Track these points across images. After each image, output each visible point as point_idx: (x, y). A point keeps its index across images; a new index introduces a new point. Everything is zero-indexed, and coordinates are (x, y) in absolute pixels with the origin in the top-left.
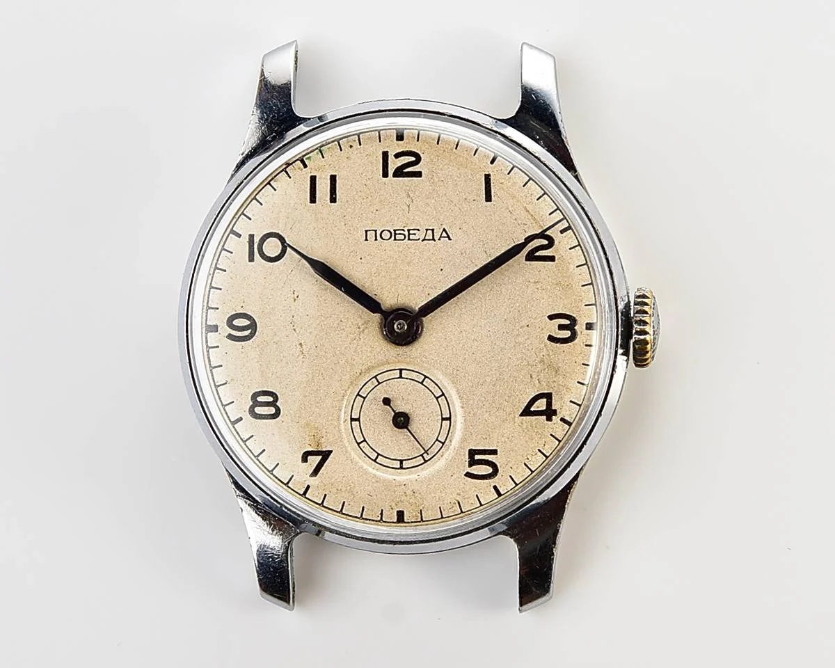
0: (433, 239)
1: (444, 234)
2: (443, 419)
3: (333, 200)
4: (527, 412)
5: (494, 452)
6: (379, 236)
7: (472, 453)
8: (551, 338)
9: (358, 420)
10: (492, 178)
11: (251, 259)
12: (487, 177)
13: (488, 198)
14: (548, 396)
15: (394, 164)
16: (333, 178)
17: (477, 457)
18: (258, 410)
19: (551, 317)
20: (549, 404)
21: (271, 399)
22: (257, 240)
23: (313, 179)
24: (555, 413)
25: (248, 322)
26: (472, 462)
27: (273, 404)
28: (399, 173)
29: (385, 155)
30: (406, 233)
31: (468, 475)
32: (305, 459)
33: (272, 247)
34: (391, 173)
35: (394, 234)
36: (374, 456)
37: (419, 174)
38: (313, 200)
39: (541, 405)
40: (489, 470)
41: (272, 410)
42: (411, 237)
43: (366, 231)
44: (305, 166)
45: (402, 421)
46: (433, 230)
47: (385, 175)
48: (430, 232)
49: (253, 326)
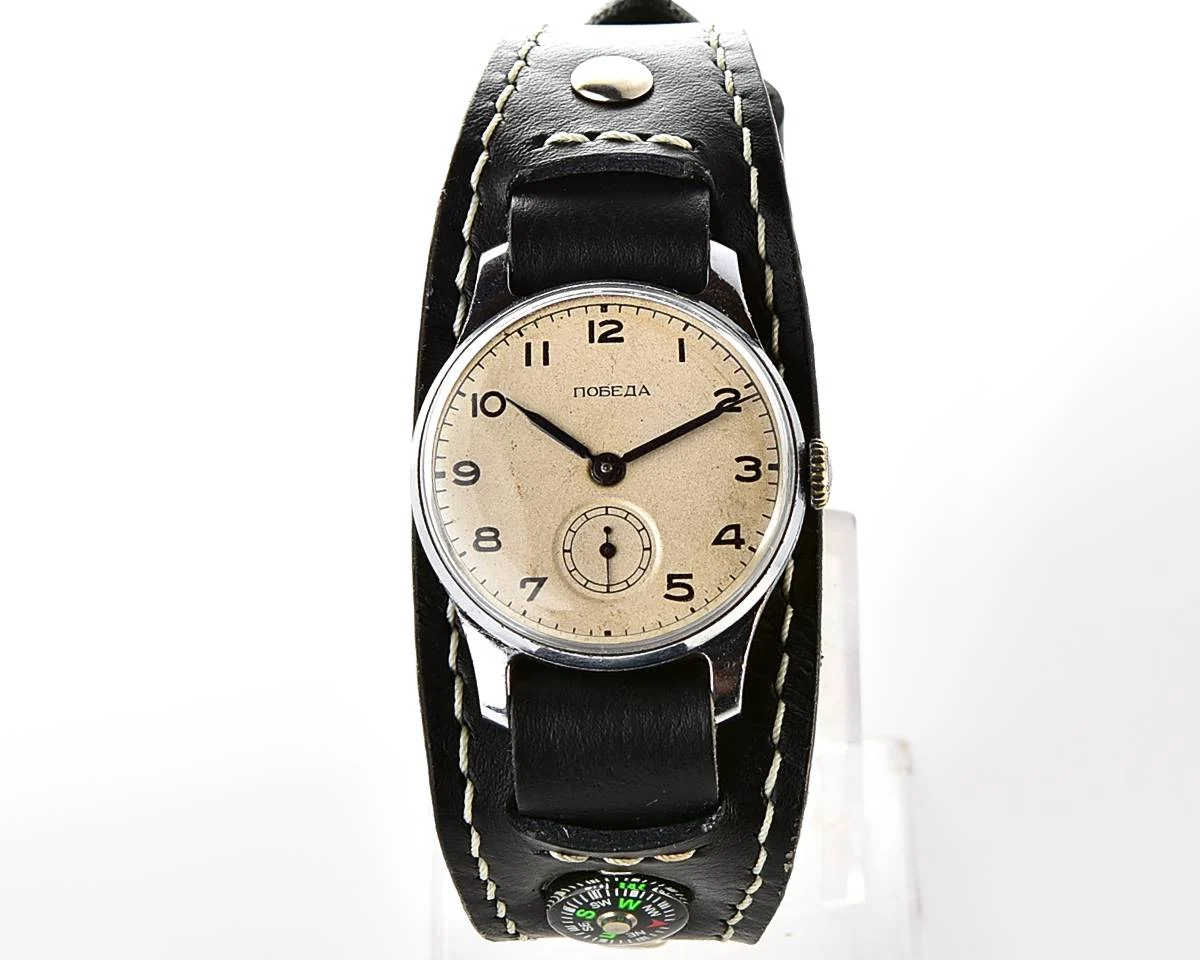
0: (634, 395)
1: (644, 390)
2: (644, 549)
3: (546, 362)
4: (718, 541)
5: (689, 576)
6: (586, 392)
7: (671, 577)
8: (739, 478)
9: (570, 551)
10: (685, 342)
11: (475, 414)
12: (681, 341)
13: (682, 359)
14: (737, 528)
15: (599, 332)
16: (546, 345)
17: (675, 581)
18: (482, 544)
19: (739, 460)
20: (738, 534)
21: (493, 534)
22: (479, 398)
23: (528, 346)
24: (743, 542)
25: (472, 469)
26: (671, 586)
27: (495, 538)
28: (604, 339)
29: (591, 324)
30: (610, 390)
31: (667, 596)
32: (523, 585)
33: (493, 404)
34: (596, 338)
35: (600, 391)
36: (584, 582)
37: (621, 340)
38: (528, 363)
39: (731, 535)
40: (685, 592)
41: (494, 544)
42: (615, 393)
43: (575, 389)
44: (522, 335)
45: (609, 551)
46: (634, 387)
47: (592, 340)
48: (631, 389)
49: (476, 472)
